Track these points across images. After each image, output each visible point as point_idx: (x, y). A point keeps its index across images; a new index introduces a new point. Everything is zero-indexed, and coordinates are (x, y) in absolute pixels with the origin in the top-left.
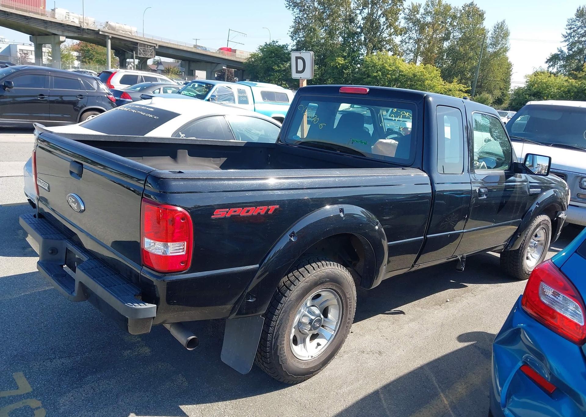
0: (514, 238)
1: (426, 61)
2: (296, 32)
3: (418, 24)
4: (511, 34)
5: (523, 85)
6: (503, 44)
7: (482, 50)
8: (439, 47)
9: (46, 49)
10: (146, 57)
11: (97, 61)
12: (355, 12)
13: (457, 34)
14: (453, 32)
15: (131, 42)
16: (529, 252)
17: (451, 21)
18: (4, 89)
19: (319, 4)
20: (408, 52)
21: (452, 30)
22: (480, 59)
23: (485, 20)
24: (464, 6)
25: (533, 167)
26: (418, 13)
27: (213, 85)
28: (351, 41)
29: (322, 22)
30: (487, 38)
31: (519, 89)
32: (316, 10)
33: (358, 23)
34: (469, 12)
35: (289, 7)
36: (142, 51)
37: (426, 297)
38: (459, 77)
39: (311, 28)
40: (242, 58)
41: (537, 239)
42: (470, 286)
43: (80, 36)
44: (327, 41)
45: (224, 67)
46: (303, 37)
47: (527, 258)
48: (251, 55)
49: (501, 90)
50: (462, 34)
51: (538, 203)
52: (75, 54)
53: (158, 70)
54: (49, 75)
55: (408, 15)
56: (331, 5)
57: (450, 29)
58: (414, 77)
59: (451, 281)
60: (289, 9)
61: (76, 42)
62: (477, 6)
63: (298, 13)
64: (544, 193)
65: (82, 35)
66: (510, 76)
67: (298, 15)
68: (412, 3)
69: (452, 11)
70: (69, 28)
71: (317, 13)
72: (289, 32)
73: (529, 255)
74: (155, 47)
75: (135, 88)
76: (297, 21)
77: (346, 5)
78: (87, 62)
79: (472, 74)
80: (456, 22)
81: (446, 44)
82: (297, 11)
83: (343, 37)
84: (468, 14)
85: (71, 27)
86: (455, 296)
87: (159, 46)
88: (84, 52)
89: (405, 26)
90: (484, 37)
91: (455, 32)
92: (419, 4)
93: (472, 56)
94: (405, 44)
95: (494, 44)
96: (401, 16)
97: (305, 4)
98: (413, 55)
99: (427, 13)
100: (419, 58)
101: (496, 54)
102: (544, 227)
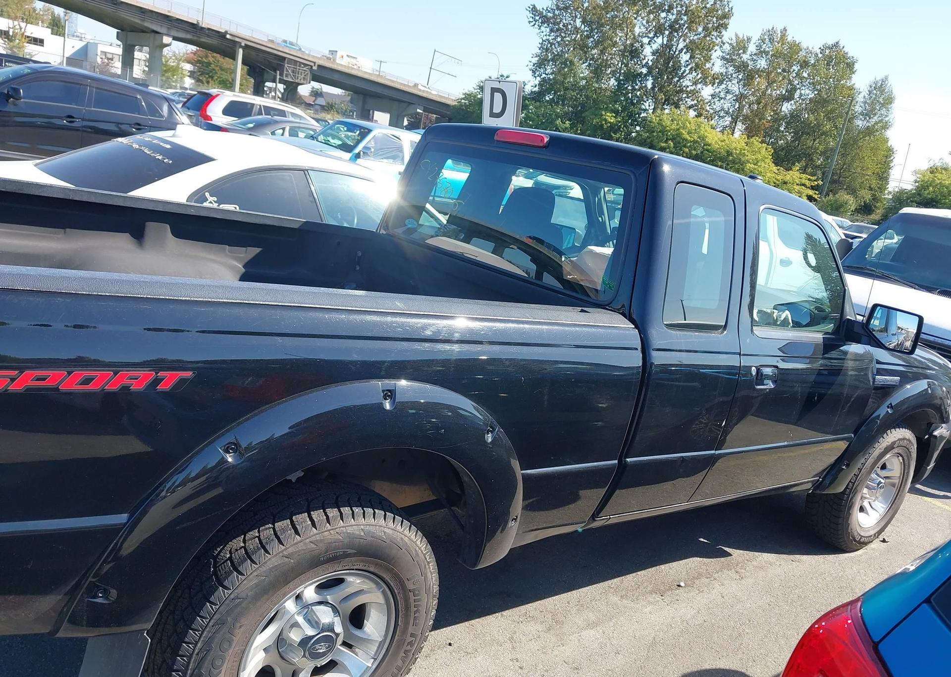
0: (834, 471)
1: (750, 132)
2: (541, 63)
3: (743, 70)
4: (896, 101)
5: (909, 187)
6: (881, 114)
7: (845, 121)
8: (774, 111)
9: (141, 55)
10: (296, 81)
11: (220, 81)
12: (641, 42)
13: (807, 92)
14: (800, 89)
15: (276, 55)
16: (866, 498)
17: (799, 70)
18: (7, 101)
19: (583, 22)
20: (722, 114)
21: (798, 84)
22: (840, 135)
23: (856, 73)
24: (822, 48)
25: (887, 333)
26: (744, 52)
27: (370, 131)
28: (630, 88)
29: (586, 52)
30: (857, 102)
31: (902, 192)
32: (577, 32)
33: (643, 59)
34: (831, 57)
35: (534, 22)
36: (290, 71)
37: (639, 573)
38: (803, 163)
39: (566, 60)
40: (449, 98)
41: (884, 473)
42: (736, 553)
43: (195, 38)
44: (591, 83)
45: (418, 110)
46: (552, 74)
47: (862, 509)
48: (465, 94)
49: (871, 190)
50: (816, 92)
51: (891, 404)
52: (188, 67)
53: (315, 104)
54: (87, 85)
55: (728, 54)
56: (602, 25)
57: (796, 82)
58: (728, 155)
59: (702, 540)
60: (534, 25)
61: (193, 48)
62: (844, 49)
63: (548, 34)
64: (909, 387)
65: (200, 37)
66: (890, 169)
67: (548, 37)
68: (736, 35)
69: (802, 53)
70: (179, 24)
71: (579, 36)
72: (529, 64)
73: (866, 504)
74: (312, 66)
75: (245, 124)
76: (545, 47)
77: (627, 28)
78: (204, 82)
79: (824, 160)
80: (807, 72)
81: (786, 107)
82: (545, 29)
83: (617, 80)
84: (828, 60)
85: (183, 23)
86: (700, 576)
87: (319, 66)
88: (203, 65)
89: (721, 71)
90: (852, 101)
91: (803, 88)
92: (747, 37)
93: (828, 130)
94: (719, 100)
95: (867, 115)
96: (716, 54)
97: (561, 21)
98: (730, 119)
99: (761, 53)
100: (740, 126)
101: (869, 131)
102: (900, 452)
